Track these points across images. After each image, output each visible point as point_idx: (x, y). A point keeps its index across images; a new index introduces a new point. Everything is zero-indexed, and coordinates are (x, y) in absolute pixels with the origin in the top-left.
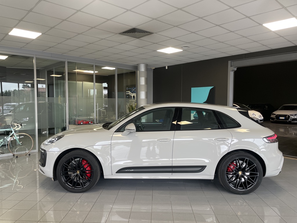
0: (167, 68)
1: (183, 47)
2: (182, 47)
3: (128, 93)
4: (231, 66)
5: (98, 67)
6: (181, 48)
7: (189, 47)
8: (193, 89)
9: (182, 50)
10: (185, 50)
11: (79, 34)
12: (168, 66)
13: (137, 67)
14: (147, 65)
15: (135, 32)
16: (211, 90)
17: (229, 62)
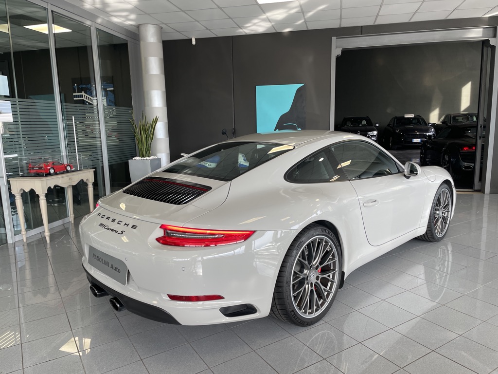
0: (194, 43)
3: (82, 96)
4: (336, 48)
8: (259, 89)
12: (196, 39)
16: (299, 90)
17: (334, 39)
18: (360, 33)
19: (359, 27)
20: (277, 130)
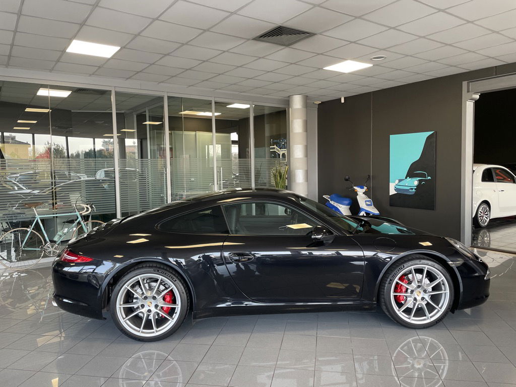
0: (343, 101)
1: (374, 58)
2: (371, 59)
3: (274, 148)
4: (468, 91)
5: (220, 105)
6: (370, 61)
7: (386, 58)
8: (393, 138)
9: (371, 65)
10: (377, 65)
11: (183, 44)
12: (345, 98)
13: (288, 102)
14: (307, 96)
15: (281, 34)
16: (429, 138)
17: (465, 84)
18: (494, 74)
19: (493, 67)
20: (408, 178)
